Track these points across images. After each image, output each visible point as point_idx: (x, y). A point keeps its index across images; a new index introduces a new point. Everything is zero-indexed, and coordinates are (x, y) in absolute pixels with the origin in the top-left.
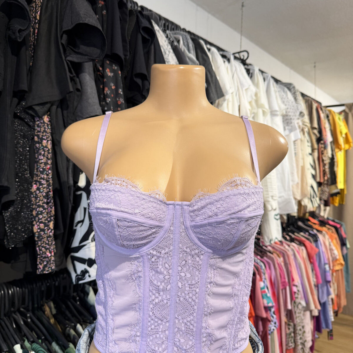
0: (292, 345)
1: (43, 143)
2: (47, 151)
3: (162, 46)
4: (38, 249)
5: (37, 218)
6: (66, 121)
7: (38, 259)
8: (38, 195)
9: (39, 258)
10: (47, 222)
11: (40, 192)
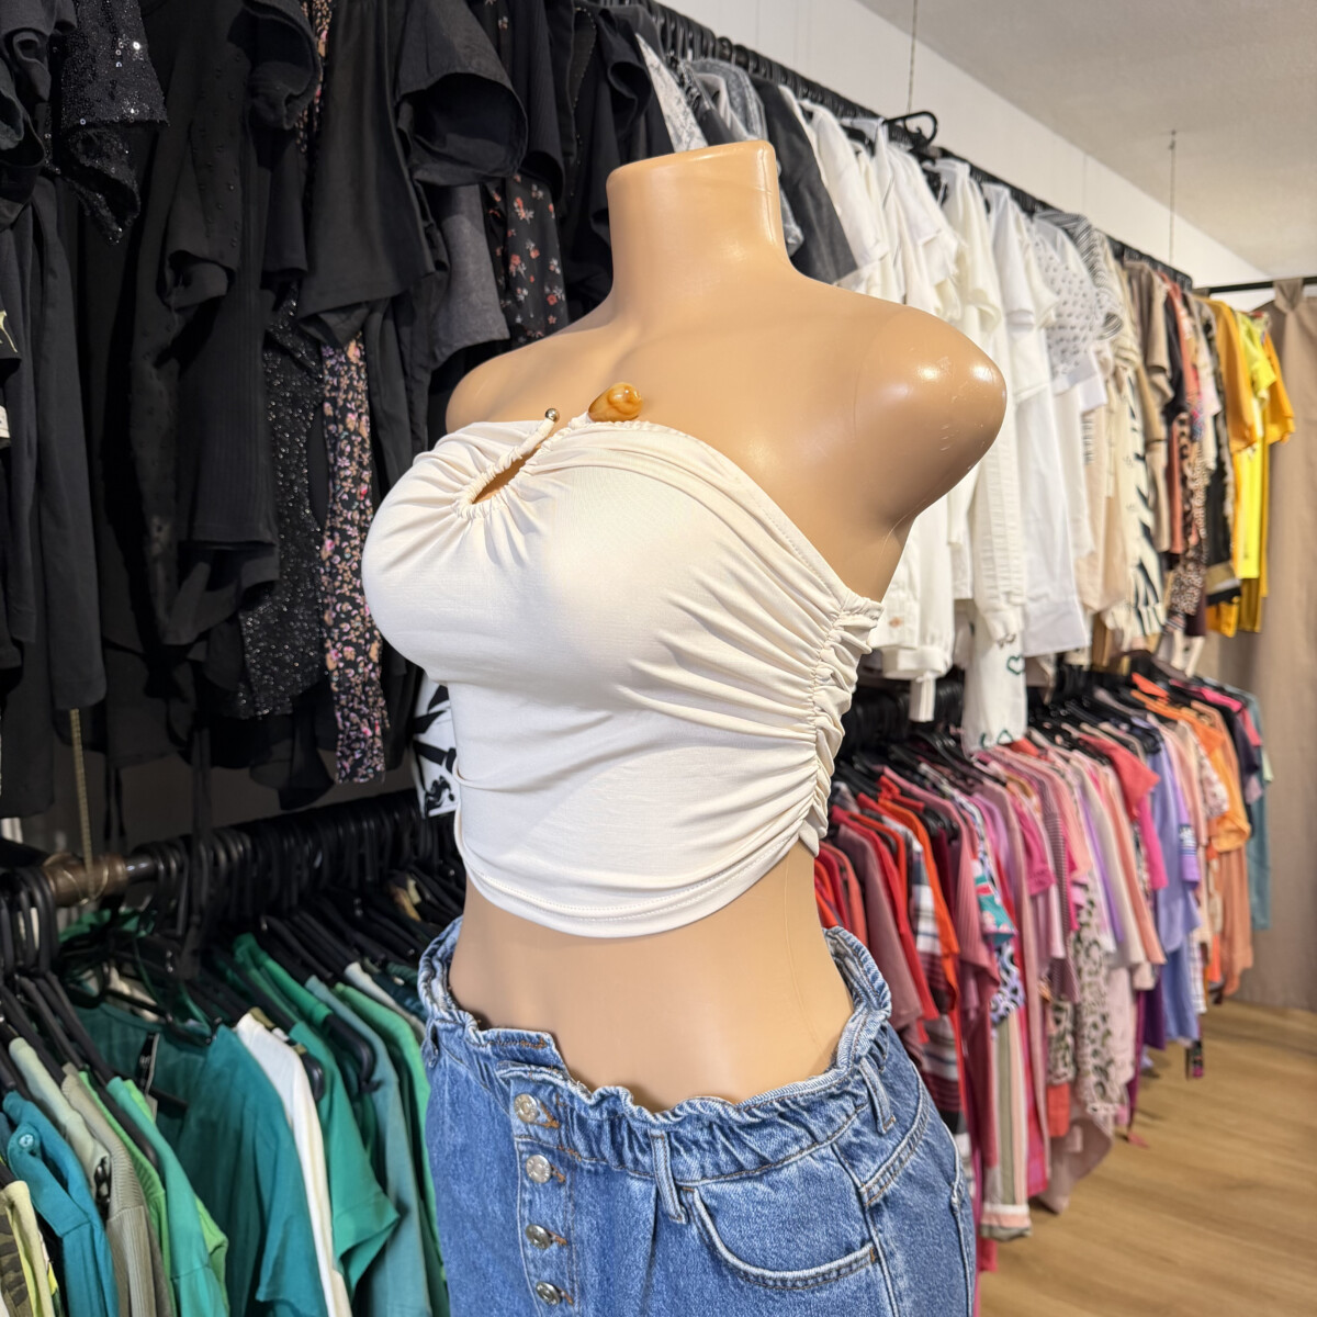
0: (1066, 1072)
1: (348, 420)
2: (359, 443)
3: (669, 117)
4: (338, 714)
5: (336, 631)
6: (407, 359)
7: (340, 743)
8: (339, 566)
9: (342, 740)
10: (362, 641)
11: (343, 559)
